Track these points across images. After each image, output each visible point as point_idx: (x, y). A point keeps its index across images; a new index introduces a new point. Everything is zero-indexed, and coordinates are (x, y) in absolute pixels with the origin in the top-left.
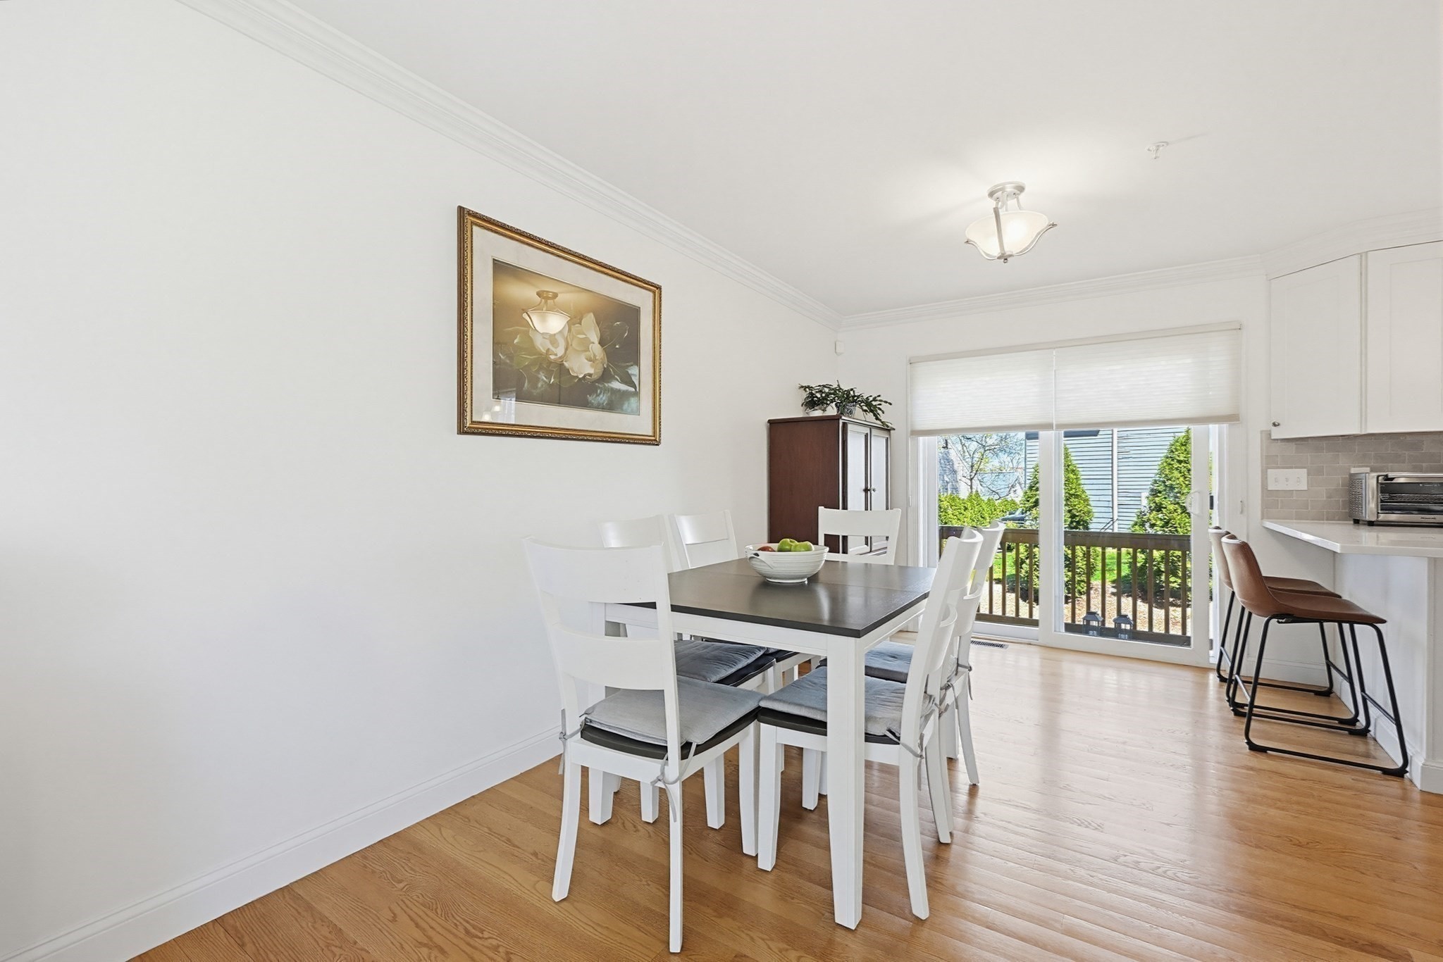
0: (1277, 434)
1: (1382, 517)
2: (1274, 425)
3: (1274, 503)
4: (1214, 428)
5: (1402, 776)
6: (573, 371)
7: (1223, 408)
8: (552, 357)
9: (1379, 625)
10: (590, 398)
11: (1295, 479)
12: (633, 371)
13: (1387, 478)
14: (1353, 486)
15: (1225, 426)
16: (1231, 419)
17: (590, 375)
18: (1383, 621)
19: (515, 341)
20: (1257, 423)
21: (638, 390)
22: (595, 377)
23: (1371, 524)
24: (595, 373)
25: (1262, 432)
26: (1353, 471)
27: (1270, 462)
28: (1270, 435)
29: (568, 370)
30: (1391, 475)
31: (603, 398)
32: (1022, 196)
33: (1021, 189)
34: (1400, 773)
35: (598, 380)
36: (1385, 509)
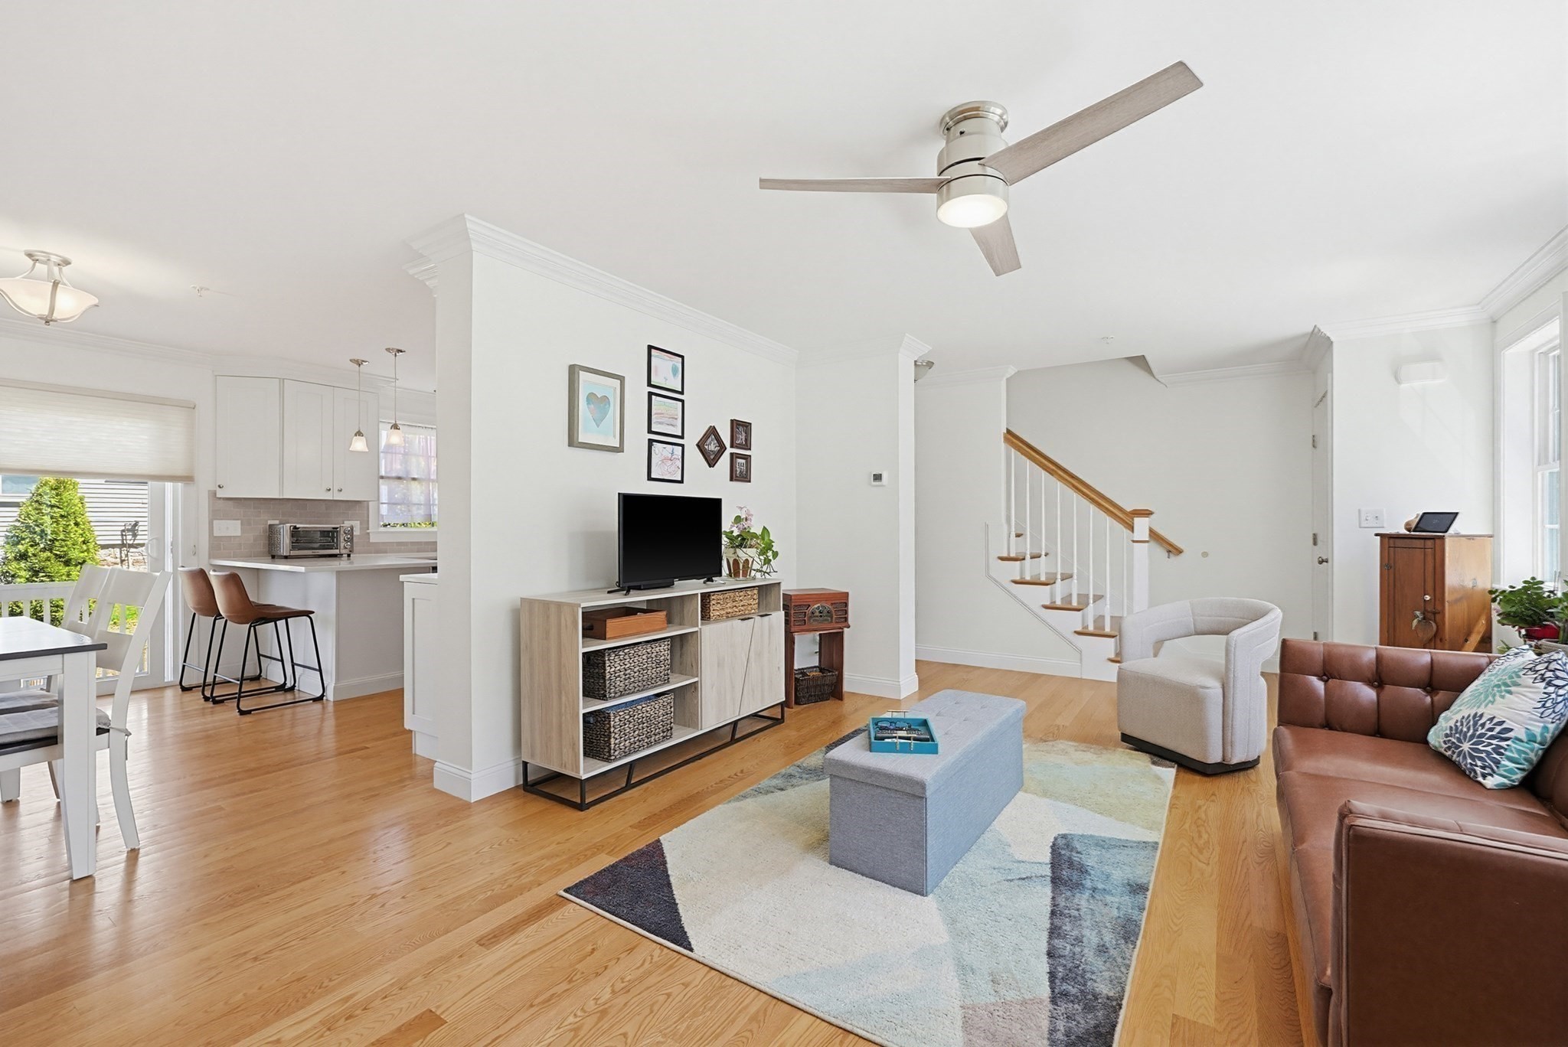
0: (220, 494)
1: (293, 553)
2: (219, 486)
3: (218, 546)
4: (169, 485)
5: (322, 699)
7: (180, 470)
9: (311, 615)
11: (231, 528)
13: (295, 528)
14: (272, 532)
15: (180, 485)
16: (188, 479)
18: (313, 612)
20: (205, 484)
23: (286, 557)
25: (209, 491)
26: (270, 522)
27: (215, 515)
28: (215, 494)
30: (298, 526)
32: (65, 269)
33: (67, 263)
34: (320, 698)
36: (293, 548)
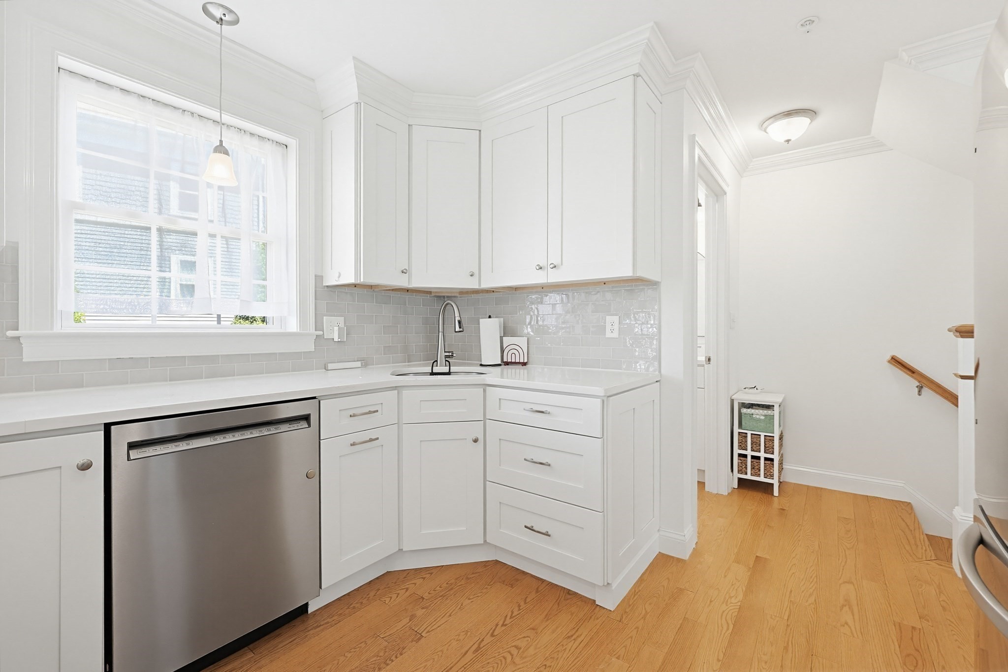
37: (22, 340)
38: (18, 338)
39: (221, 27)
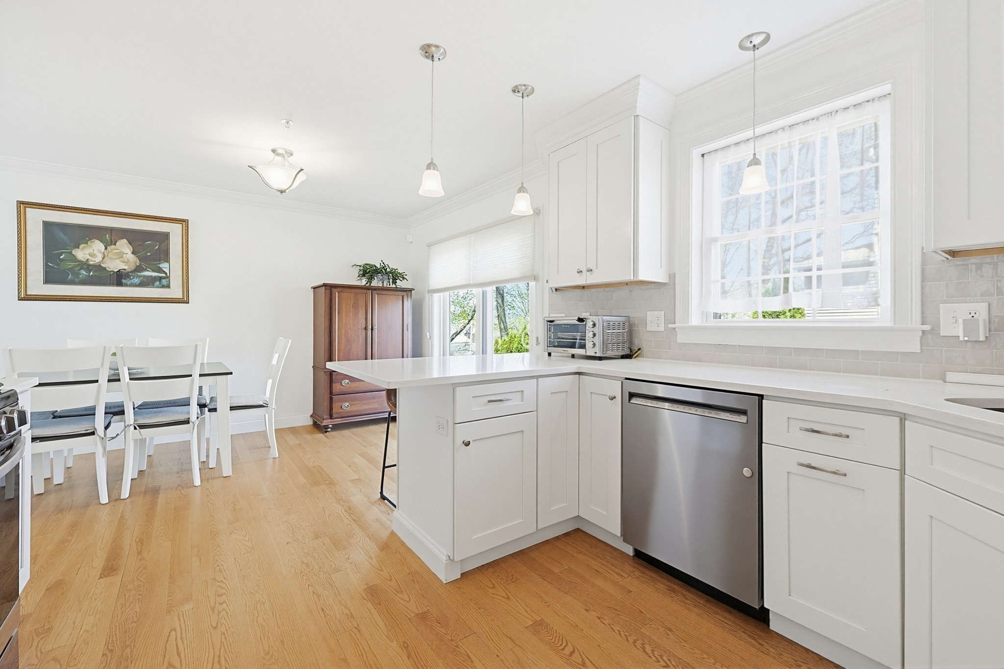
6: (109, 268)
8: (91, 263)
10: (124, 281)
12: (164, 266)
17: (125, 269)
19: (61, 257)
21: (168, 275)
22: (129, 270)
24: (128, 269)
27: (551, 309)
29: (105, 268)
31: (136, 281)
35: (132, 272)
37: (677, 330)
38: (674, 328)
39: (754, 53)
